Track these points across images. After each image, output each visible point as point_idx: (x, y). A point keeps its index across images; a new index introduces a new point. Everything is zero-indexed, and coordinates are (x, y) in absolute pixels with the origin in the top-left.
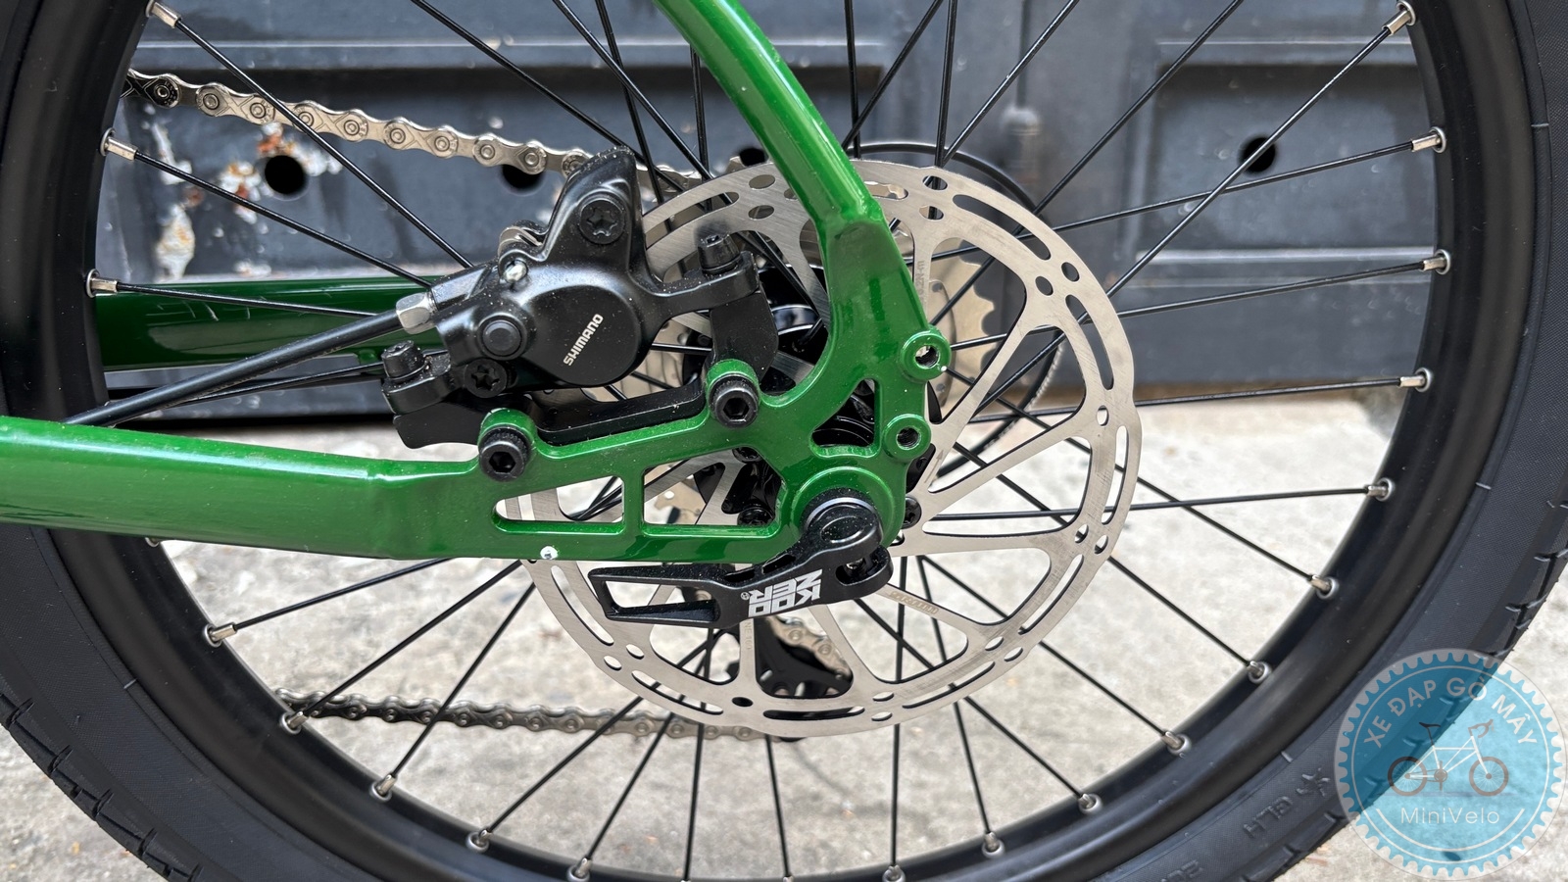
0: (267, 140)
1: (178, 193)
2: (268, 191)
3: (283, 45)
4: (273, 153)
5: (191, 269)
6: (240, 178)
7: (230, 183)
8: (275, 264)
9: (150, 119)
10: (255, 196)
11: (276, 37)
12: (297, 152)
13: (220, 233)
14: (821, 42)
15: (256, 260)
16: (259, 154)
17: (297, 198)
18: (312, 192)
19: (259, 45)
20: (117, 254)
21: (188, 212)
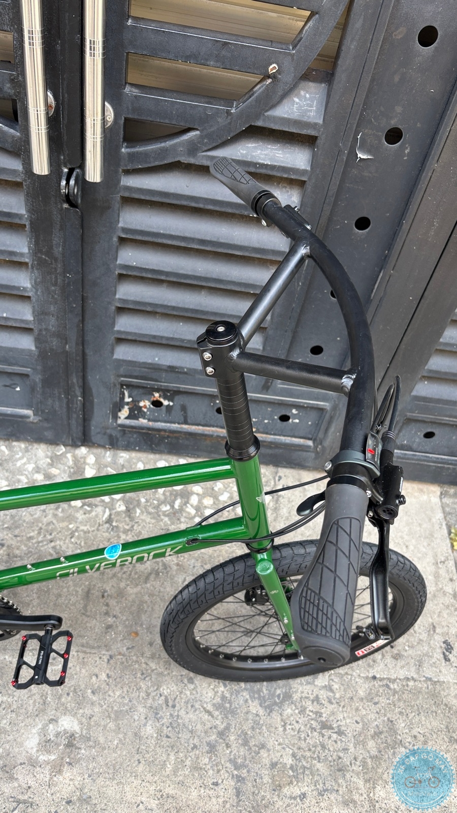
0: (154, 397)
1: (128, 404)
2: (152, 406)
3: (166, 384)
4: (155, 399)
5: (126, 418)
6: (145, 404)
7: (142, 404)
8: (149, 420)
9: (124, 389)
10: (148, 407)
11: (164, 382)
12: (162, 400)
13: (136, 412)
14: (311, 402)
15: (144, 418)
16: (152, 399)
17: (159, 408)
18: (163, 408)
19: (159, 383)
20: (109, 417)
21: (129, 408)
